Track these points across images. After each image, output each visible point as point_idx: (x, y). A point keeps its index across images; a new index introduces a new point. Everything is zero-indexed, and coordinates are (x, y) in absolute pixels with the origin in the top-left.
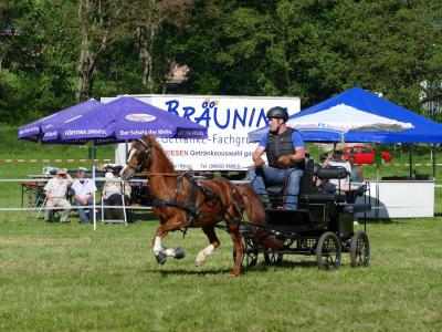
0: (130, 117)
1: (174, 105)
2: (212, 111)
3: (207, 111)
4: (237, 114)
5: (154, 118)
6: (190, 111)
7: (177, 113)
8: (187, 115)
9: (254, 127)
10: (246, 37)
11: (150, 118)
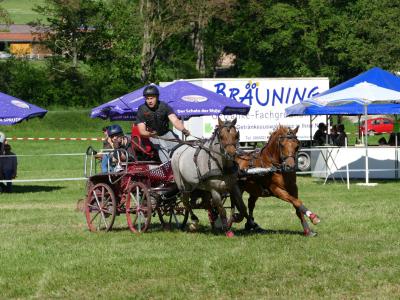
0: (186, 98)
1: (221, 87)
2: (254, 91)
3: (250, 91)
4: (275, 93)
5: (205, 99)
6: (235, 92)
7: (224, 94)
8: (232, 95)
9: (290, 104)
10: (283, 28)
11: (201, 99)
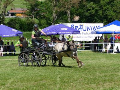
0: (62, 29)
1: (73, 26)
2: (82, 27)
5: (67, 29)
6: (77, 27)
11: (66, 29)
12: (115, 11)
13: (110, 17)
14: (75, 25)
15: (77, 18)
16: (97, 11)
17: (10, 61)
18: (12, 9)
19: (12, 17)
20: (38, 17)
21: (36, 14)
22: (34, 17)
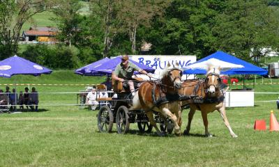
1: (142, 60)
3: (156, 62)
6: (149, 62)
7: (143, 63)
8: (147, 64)
12: (216, 35)
13: (206, 45)
14: (147, 58)
15: (147, 47)
16: (183, 34)
17: (30, 121)
18: (31, 29)
19: (30, 42)
20: (77, 44)
21: (75, 38)
22: (70, 43)
